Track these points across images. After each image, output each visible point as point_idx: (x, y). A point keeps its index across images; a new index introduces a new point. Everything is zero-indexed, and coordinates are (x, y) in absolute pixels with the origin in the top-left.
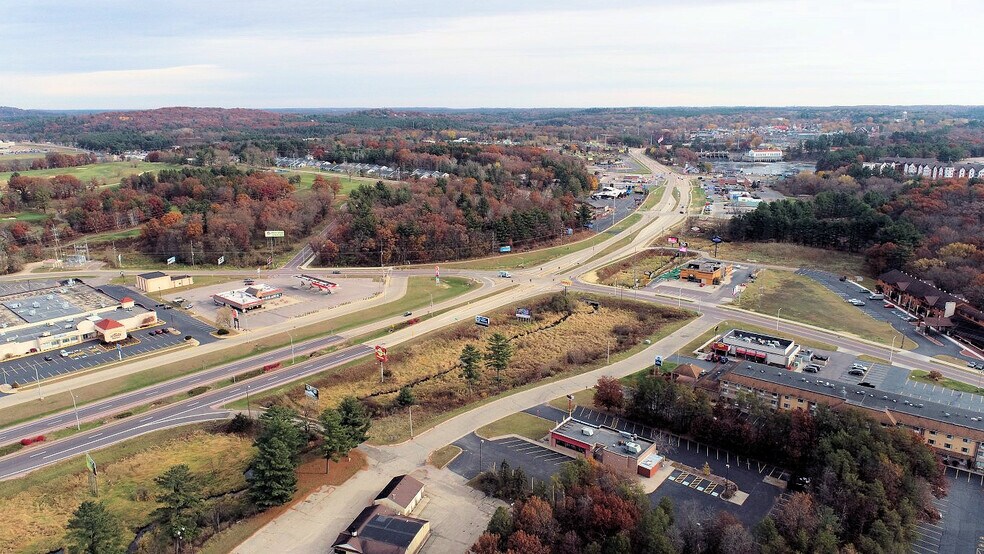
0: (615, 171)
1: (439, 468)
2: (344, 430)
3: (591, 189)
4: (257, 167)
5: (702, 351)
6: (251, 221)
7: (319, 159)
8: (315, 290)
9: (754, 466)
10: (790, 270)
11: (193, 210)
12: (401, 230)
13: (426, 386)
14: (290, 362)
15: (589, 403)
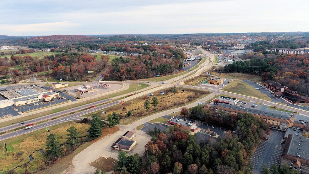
0: (192, 53)
1: (139, 130)
2: (114, 120)
3: (184, 58)
4: (84, 53)
5: (212, 102)
6: (84, 68)
7: (102, 50)
8: (103, 87)
9: (222, 129)
10: (240, 81)
11: (67, 65)
12: (127, 70)
13: (135, 111)
14: (97, 106)
15: (179, 115)
